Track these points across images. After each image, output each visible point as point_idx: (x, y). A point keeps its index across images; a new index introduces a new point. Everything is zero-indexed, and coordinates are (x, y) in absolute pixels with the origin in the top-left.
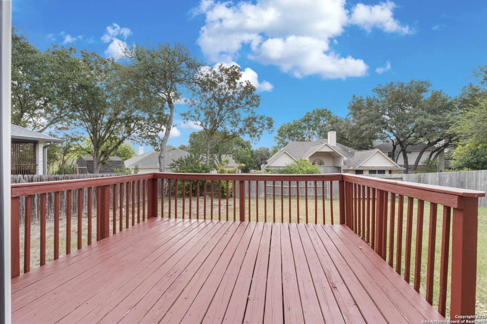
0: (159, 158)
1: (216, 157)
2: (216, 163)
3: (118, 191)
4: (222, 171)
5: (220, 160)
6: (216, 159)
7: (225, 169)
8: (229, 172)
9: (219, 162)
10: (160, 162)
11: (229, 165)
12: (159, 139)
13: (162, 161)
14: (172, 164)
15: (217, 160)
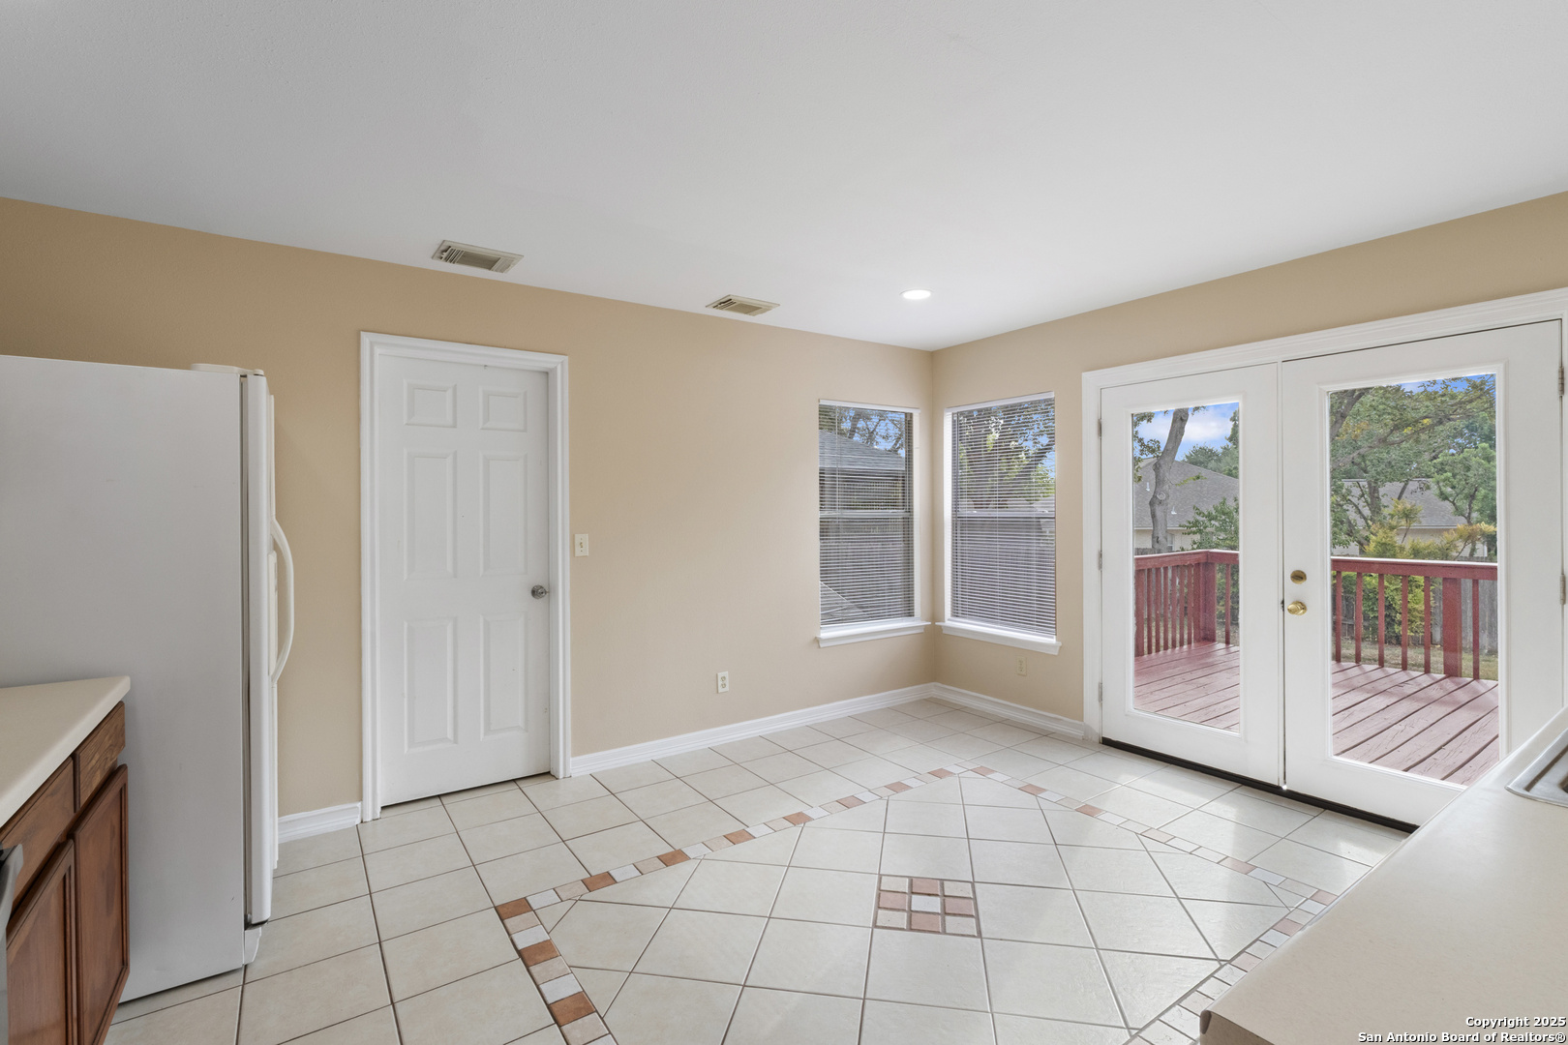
0: (1151, 504)
1: (1356, 492)
2: (1352, 515)
3: (1153, 576)
4: (1385, 549)
5: (1375, 506)
6: (1354, 500)
7: (1398, 540)
8: (1416, 553)
9: (1367, 512)
10: (1153, 516)
11: (1415, 525)
12: (1142, 445)
13: (1159, 513)
14: (1196, 523)
15: (1361, 504)
